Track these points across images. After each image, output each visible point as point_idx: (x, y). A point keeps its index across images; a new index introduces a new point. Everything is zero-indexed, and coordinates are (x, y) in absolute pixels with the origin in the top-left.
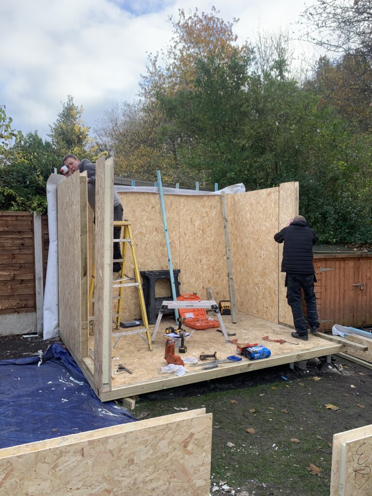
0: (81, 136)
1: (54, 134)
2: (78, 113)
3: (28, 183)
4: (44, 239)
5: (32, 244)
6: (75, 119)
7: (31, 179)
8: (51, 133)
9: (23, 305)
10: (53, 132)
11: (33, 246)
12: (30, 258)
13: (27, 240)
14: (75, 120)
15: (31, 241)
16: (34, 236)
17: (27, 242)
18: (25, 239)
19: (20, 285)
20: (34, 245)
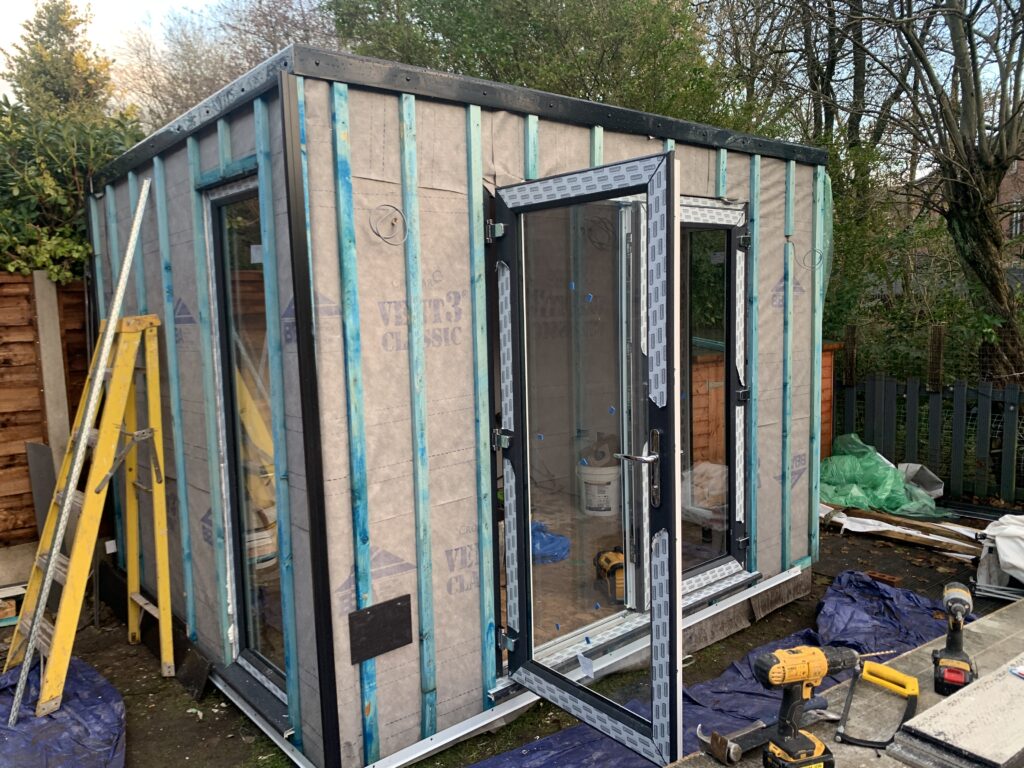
0: (91, 81)
1: (16, 72)
2: (78, 22)
3: (16, 192)
4: (68, 345)
5: (33, 360)
6: (72, 36)
7: (23, 180)
8: (8, 72)
9: (19, 522)
10: (11, 67)
11: (37, 365)
12: (30, 397)
13: (18, 349)
14: (73, 41)
15: (29, 350)
16: (37, 337)
17: (20, 354)
18: (11, 346)
19: (8, 471)
20: (40, 362)
